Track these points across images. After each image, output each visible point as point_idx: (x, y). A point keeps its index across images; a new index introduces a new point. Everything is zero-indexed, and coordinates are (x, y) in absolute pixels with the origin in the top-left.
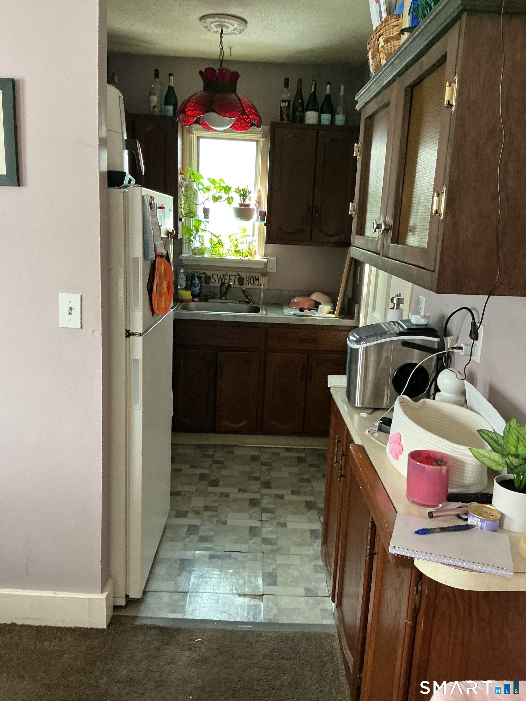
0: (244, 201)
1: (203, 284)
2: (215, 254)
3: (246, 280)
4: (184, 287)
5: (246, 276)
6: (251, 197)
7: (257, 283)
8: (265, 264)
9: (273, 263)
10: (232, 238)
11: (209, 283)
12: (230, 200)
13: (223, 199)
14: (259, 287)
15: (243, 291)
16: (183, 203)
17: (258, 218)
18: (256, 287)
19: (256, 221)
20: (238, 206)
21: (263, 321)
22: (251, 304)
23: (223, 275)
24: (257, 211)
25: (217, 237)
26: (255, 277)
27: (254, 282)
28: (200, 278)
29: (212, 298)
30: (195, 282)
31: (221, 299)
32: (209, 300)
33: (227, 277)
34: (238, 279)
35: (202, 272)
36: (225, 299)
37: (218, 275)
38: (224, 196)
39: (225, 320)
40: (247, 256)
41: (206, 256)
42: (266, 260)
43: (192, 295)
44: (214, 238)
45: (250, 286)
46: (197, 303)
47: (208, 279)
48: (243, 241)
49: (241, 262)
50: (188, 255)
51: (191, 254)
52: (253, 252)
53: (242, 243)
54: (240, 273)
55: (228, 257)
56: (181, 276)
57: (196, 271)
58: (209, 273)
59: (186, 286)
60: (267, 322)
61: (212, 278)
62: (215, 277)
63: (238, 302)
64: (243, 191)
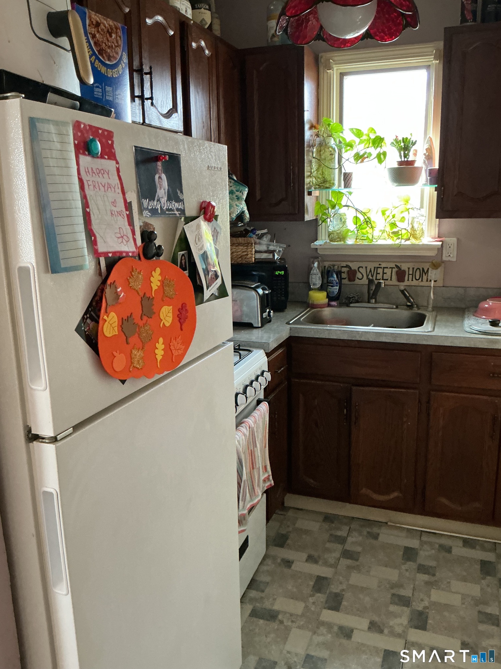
0: (405, 157)
1: (344, 282)
2: (362, 238)
3: (409, 274)
4: (318, 286)
5: (409, 268)
6: (416, 151)
7: (425, 277)
8: (438, 249)
9: (452, 247)
10: (388, 213)
11: (354, 280)
12: (381, 157)
13: (372, 158)
14: (427, 284)
15: (402, 292)
16: (315, 169)
17: (427, 181)
18: (424, 283)
19: (425, 185)
20: (396, 166)
21: (425, 343)
22: (415, 310)
23: (375, 268)
24: (426, 170)
25: (364, 214)
26: (423, 269)
27: (421, 276)
28: (339, 273)
29: (357, 302)
30: (332, 279)
31: (369, 302)
32: (352, 305)
33: (380, 271)
34: (397, 272)
35: (344, 264)
36: (376, 302)
37: (366, 267)
38: (374, 152)
39: (363, 339)
40: (409, 239)
41: (350, 242)
42: (440, 243)
43: (328, 296)
44: (360, 216)
45: (415, 283)
46: (335, 309)
47: (352, 274)
48: (403, 217)
49: (399, 247)
50: (324, 241)
51: (328, 241)
52: (418, 232)
53: (403, 219)
54: (399, 265)
55: (381, 242)
56: (315, 271)
57: (335, 263)
58: (354, 266)
59: (322, 285)
60: (431, 343)
61: (358, 273)
62: (362, 270)
63: (395, 307)
64: (403, 142)
